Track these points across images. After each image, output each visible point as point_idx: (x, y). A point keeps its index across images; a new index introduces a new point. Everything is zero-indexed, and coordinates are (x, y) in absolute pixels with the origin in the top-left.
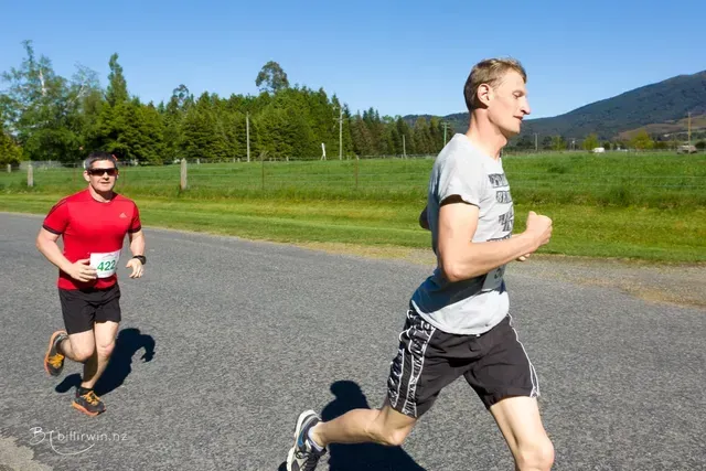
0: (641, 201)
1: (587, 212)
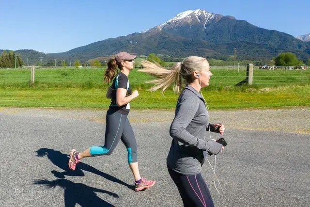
0: (96, 86)
1: (76, 91)
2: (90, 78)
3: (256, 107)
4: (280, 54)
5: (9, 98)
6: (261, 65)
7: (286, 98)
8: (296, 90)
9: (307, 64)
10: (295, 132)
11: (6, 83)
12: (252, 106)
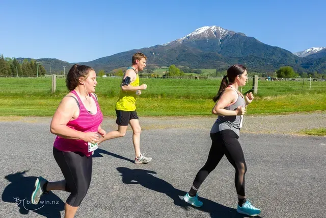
2: (113, 87)
3: (260, 113)
4: (281, 68)
5: (28, 107)
6: (266, 77)
7: (284, 105)
8: (291, 99)
9: (302, 77)
10: (289, 134)
11: (26, 92)
12: (257, 113)
